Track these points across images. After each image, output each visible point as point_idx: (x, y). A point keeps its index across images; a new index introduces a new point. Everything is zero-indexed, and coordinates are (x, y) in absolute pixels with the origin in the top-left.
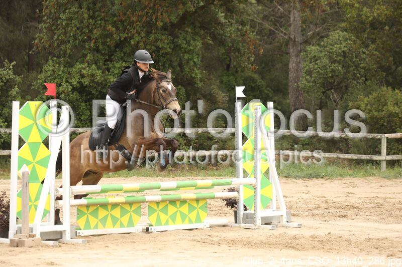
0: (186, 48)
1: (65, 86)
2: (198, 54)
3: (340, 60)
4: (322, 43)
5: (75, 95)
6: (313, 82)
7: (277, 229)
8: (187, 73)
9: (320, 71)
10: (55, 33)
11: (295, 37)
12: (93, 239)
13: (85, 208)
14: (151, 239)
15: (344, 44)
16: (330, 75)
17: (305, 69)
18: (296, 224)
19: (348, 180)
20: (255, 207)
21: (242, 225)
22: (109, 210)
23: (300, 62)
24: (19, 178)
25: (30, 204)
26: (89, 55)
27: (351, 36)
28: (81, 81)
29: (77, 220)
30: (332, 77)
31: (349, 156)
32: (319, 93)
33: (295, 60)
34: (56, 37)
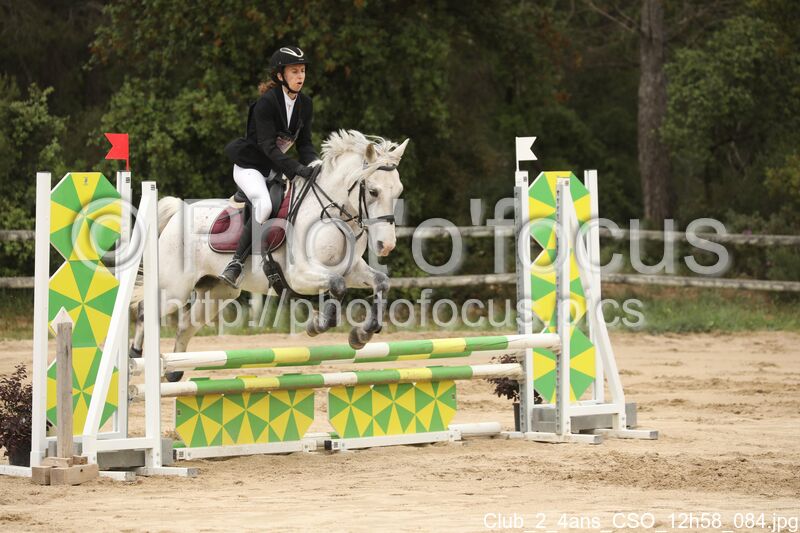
0: (417, 56)
1: (159, 138)
2: (442, 69)
3: (748, 78)
4: (710, 43)
5: (180, 159)
6: (689, 127)
7: (605, 442)
8: (419, 109)
9: (705, 103)
10: (137, 26)
11: (650, 29)
12: (211, 467)
13: (194, 401)
14: (334, 465)
15: (756, 45)
16: (727, 110)
17: (674, 98)
18: (646, 433)
19: (763, 336)
20: (557, 395)
21: (531, 434)
22: (246, 403)
23: (662, 84)
24: (50, 337)
25: (75, 392)
26: (208, 71)
27: (772, 28)
28: (192, 128)
29: (177, 426)
30: (730, 115)
31: (767, 285)
32: (703, 150)
33: (652, 80)
34: (139, 32)
